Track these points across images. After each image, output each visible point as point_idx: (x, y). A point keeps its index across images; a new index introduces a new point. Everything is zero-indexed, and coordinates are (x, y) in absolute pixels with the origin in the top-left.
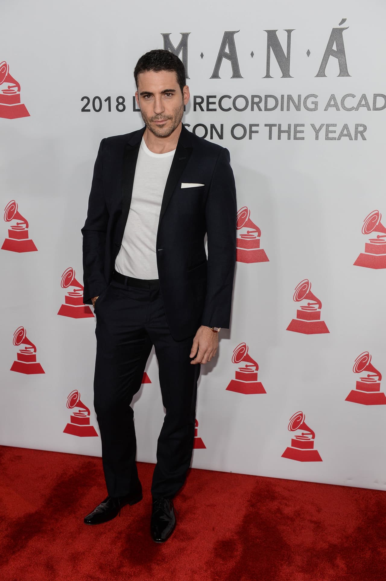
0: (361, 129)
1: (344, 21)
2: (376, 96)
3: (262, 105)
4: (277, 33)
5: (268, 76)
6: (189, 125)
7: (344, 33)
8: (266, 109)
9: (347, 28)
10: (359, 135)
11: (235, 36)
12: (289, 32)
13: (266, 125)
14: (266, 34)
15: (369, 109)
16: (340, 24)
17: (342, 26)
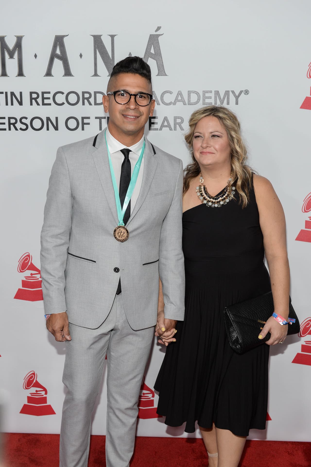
0: (179, 121)
1: (159, 28)
2: (189, 93)
3: (92, 100)
4: (102, 37)
5: (96, 75)
6: (26, 118)
7: (160, 38)
8: (96, 104)
9: (162, 35)
10: (178, 126)
11: (65, 39)
12: (112, 37)
13: (96, 118)
14: (92, 38)
15: (185, 104)
16: (157, 31)
17: (158, 33)
